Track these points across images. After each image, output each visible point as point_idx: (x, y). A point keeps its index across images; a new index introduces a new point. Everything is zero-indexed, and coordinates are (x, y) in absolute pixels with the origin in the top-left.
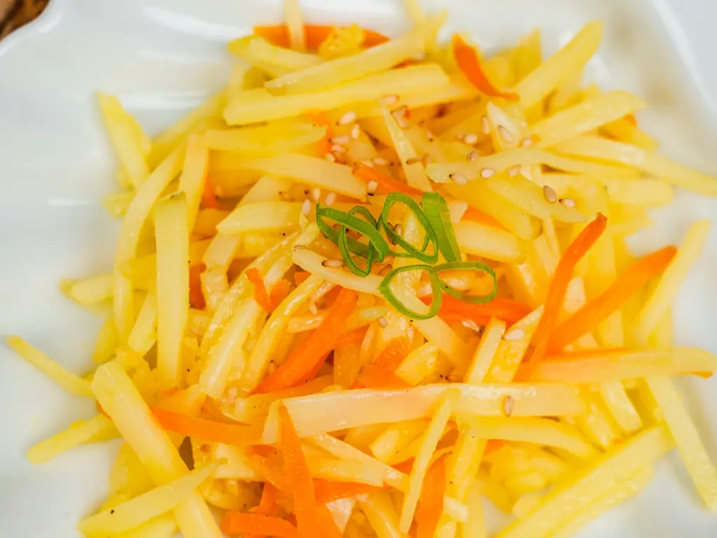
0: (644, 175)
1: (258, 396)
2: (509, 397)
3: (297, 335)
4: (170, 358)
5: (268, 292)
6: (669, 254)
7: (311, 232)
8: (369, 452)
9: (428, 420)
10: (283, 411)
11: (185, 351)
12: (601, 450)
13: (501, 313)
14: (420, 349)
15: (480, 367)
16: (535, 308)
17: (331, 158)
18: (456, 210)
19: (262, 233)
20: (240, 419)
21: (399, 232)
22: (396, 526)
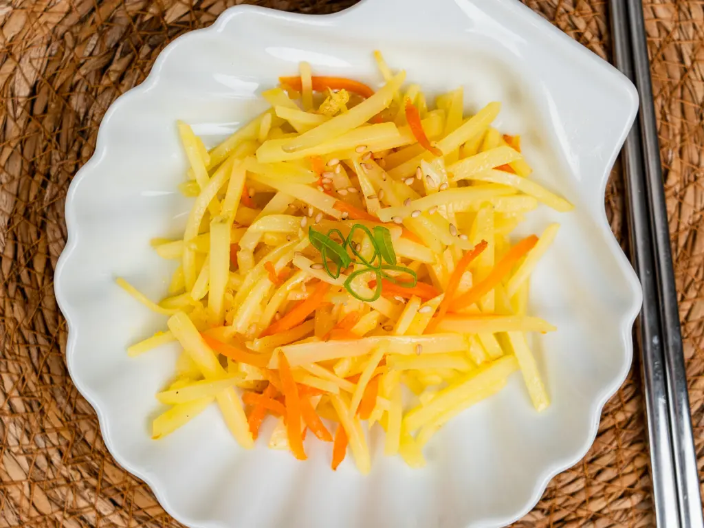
0: (520, 193)
1: (267, 338)
2: (419, 345)
3: (291, 302)
4: (216, 302)
5: (277, 274)
6: (533, 240)
7: (305, 242)
8: (332, 371)
9: (369, 355)
10: (281, 354)
11: (225, 301)
12: (477, 367)
13: (418, 292)
14: (368, 315)
15: (404, 324)
16: (440, 294)
17: (322, 190)
18: (396, 233)
19: (277, 233)
20: (255, 350)
21: (358, 248)
22: (349, 406)
